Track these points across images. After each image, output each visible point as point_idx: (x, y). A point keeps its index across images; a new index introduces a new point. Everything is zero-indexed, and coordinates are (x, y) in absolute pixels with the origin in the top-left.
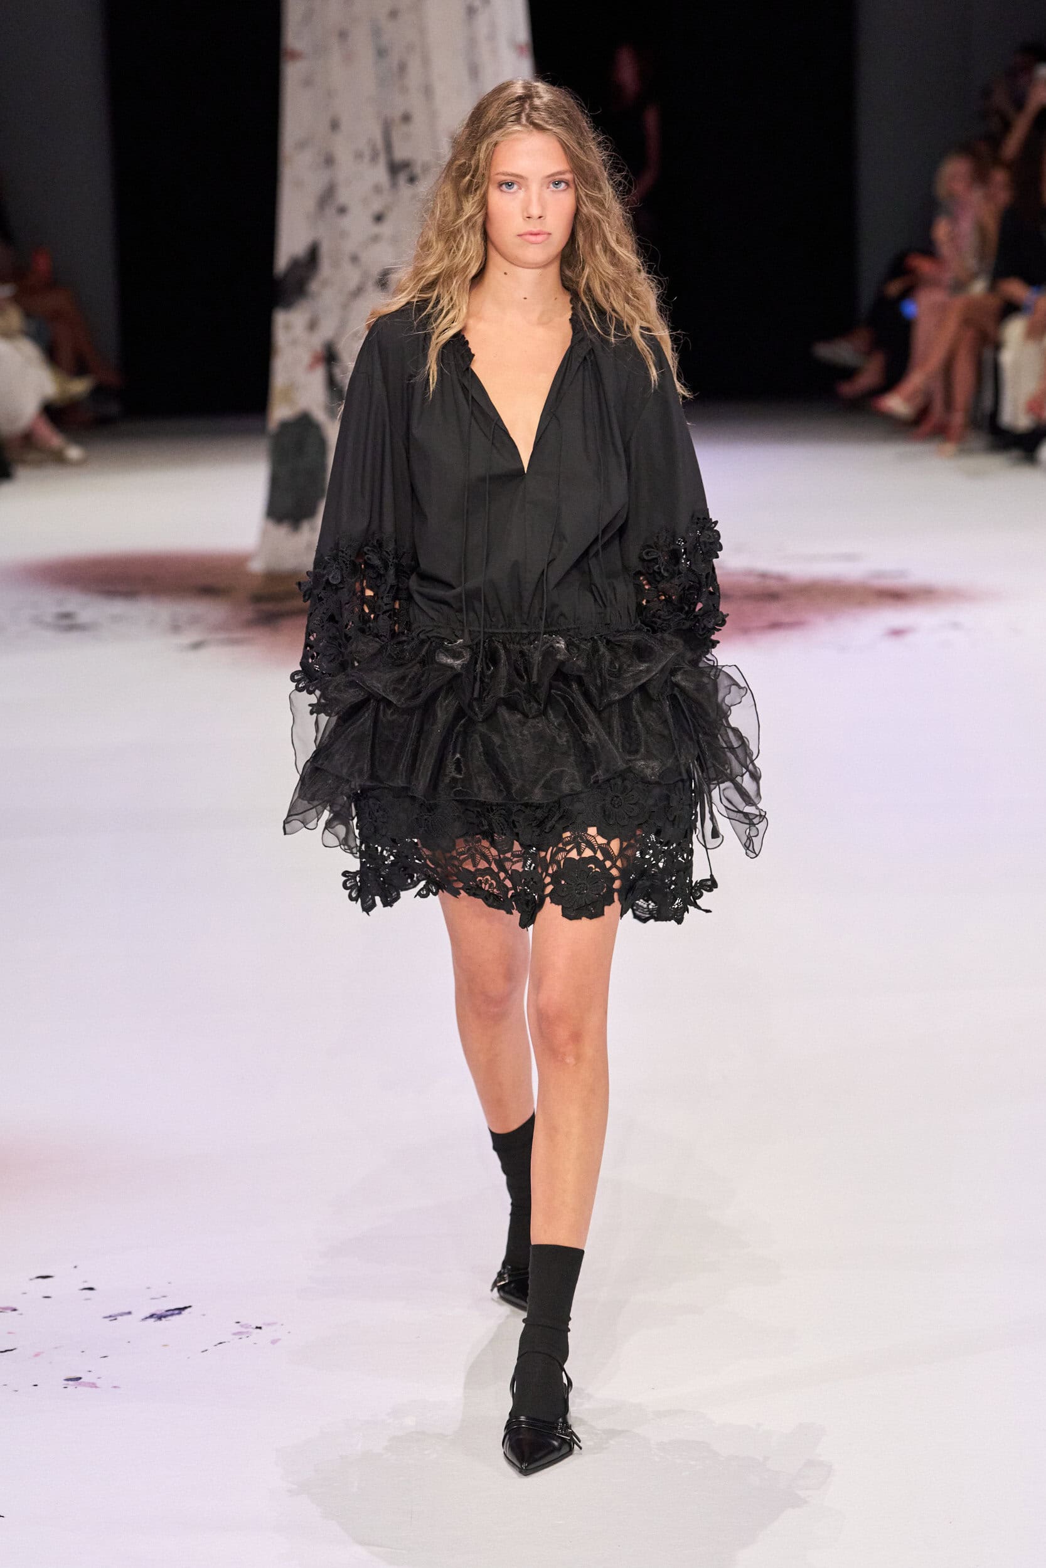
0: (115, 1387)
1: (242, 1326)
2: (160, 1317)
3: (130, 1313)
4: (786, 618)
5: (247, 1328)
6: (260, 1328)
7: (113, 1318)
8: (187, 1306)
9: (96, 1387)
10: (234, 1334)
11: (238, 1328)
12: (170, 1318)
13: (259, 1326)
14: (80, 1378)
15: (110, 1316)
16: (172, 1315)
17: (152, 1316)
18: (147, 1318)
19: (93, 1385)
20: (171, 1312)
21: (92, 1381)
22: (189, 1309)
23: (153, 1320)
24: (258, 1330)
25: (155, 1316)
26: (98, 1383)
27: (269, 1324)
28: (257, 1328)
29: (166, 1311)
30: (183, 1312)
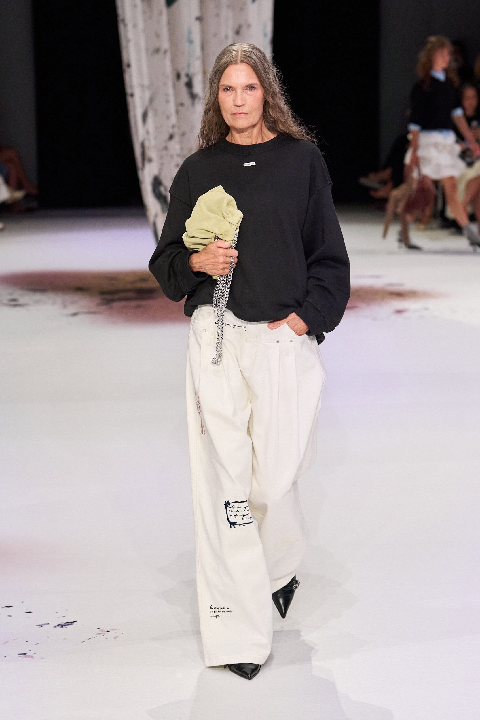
0: (42, 658)
1: (101, 630)
2: (62, 626)
3: (48, 624)
5: (102, 631)
7: (40, 626)
8: (75, 621)
9: (33, 658)
10: (97, 634)
11: (98, 631)
12: (67, 626)
13: (108, 630)
14: (26, 654)
15: (39, 625)
16: (68, 625)
17: (58, 625)
18: (56, 626)
21: (31, 655)
22: (76, 622)
23: (59, 627)
24: (108, 632)
25: (60, 625)
26: (34, 656)
27: (113, 630)
29: (65, 623)
30: (73, 624)
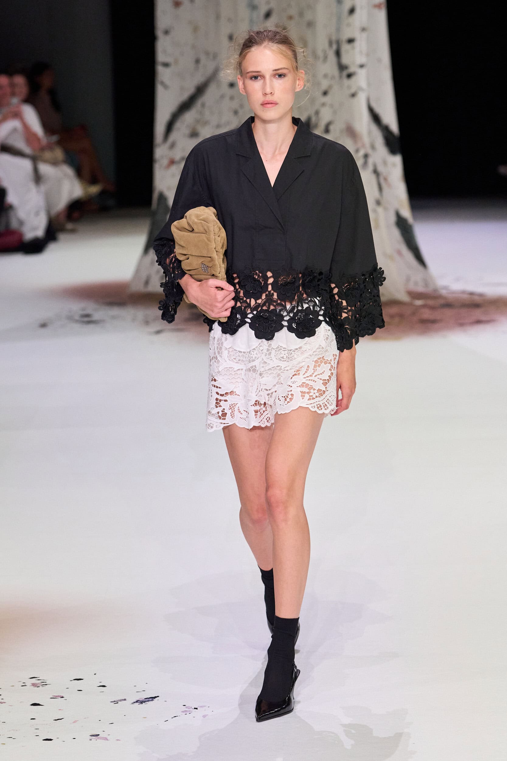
0: (118, 740)
1: (187, 707)
2: (142, 702)
3: (125, 700)
4: (483, 318)
5: (189, 708)
6: (197, 709)
7: (116, 702)
8: (157, 696)
9: (107, 740)
10: (183, 712)
11: (184, 709)
12: (147, 703)
13: (196, 707)
14: (99, 735)
15: (114, 701)
16: (148, 701)
17: (137, 701)
18: (134, 702)
19: (106, 739)
20: (148, 699)
21: (105, 737)
22: (157, 698)
23: (138, 703)
24: (196, 709)
25: (139, 701)
26: (108, 737)
27: (201, 707)
28: (195, 708)
29: (145, 699)
30: (154, 700)
